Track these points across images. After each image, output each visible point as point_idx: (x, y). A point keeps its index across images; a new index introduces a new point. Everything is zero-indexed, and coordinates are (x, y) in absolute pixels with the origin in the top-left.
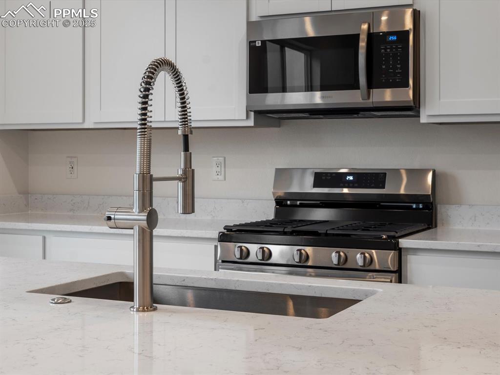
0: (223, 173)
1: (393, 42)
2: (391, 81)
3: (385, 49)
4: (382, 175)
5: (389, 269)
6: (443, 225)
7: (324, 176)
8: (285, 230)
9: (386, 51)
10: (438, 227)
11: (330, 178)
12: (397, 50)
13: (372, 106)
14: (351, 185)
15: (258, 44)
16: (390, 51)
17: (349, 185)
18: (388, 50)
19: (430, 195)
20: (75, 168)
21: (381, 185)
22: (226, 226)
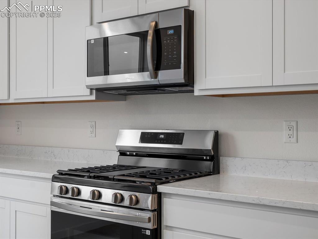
0: (94, 132)
1: (171, 35)
2: (170, 64)
3: (167, 40)
4: (182, 134)
5: (148, 209)
6: (224, 172)
7: (146, 135)
8: (90, 175)
9: (167, 42)
10: (220, 174)
11: (150, 136)
12: (174, 41)
13: (158, 83)
14: (162, 141)
15: (92, 42)
16: (170, 42)
17: (160, 141)
18: (168, 41)
19: (210, 150)
20: (20, 128)
21: (180, 142)
22: (59, 170)
